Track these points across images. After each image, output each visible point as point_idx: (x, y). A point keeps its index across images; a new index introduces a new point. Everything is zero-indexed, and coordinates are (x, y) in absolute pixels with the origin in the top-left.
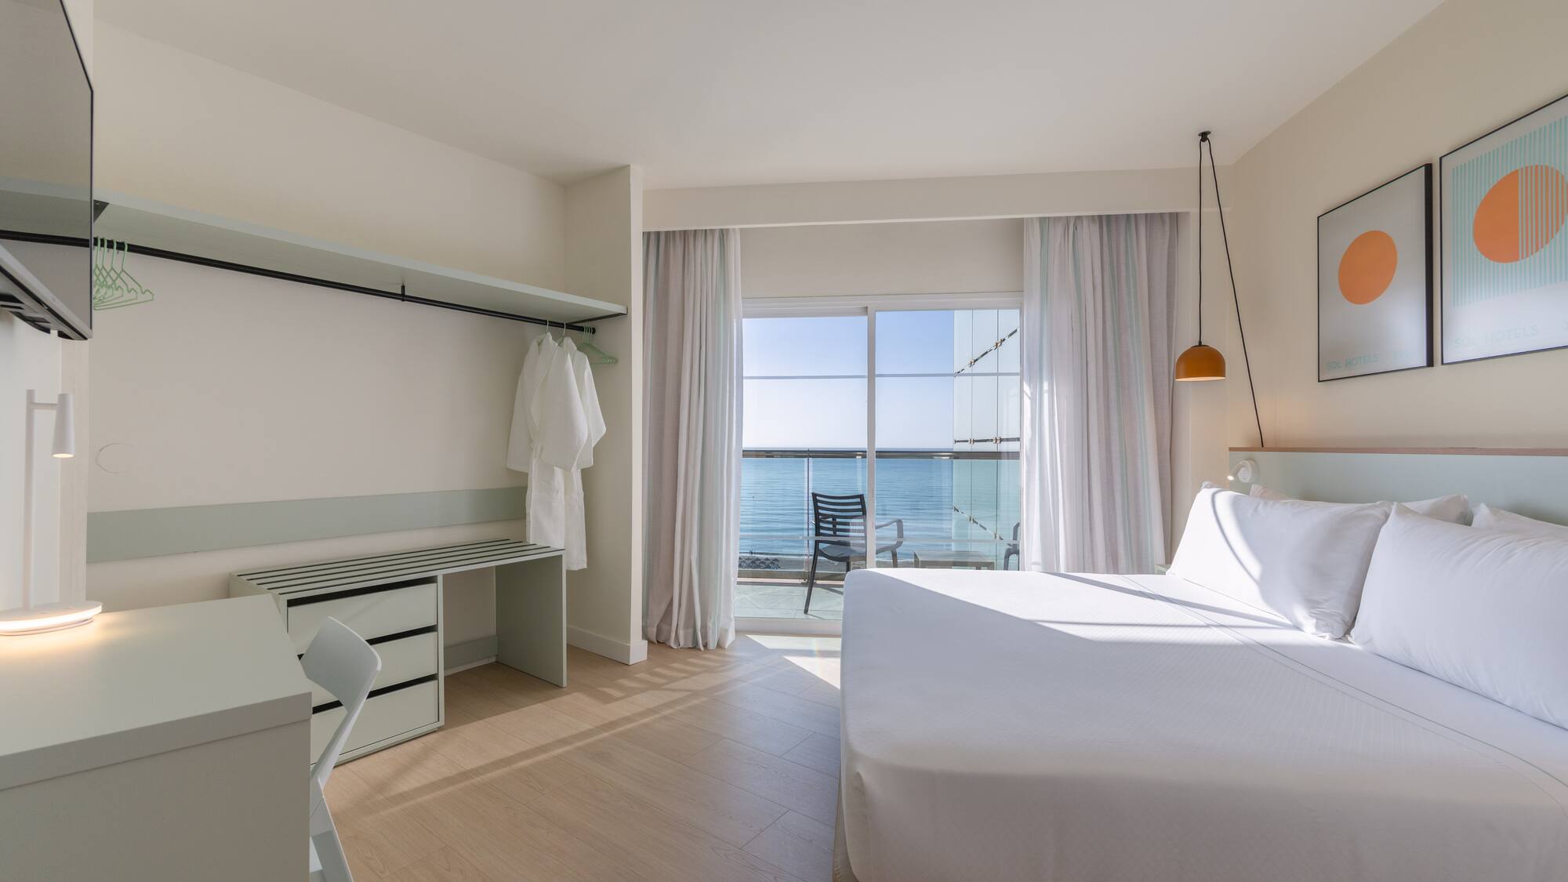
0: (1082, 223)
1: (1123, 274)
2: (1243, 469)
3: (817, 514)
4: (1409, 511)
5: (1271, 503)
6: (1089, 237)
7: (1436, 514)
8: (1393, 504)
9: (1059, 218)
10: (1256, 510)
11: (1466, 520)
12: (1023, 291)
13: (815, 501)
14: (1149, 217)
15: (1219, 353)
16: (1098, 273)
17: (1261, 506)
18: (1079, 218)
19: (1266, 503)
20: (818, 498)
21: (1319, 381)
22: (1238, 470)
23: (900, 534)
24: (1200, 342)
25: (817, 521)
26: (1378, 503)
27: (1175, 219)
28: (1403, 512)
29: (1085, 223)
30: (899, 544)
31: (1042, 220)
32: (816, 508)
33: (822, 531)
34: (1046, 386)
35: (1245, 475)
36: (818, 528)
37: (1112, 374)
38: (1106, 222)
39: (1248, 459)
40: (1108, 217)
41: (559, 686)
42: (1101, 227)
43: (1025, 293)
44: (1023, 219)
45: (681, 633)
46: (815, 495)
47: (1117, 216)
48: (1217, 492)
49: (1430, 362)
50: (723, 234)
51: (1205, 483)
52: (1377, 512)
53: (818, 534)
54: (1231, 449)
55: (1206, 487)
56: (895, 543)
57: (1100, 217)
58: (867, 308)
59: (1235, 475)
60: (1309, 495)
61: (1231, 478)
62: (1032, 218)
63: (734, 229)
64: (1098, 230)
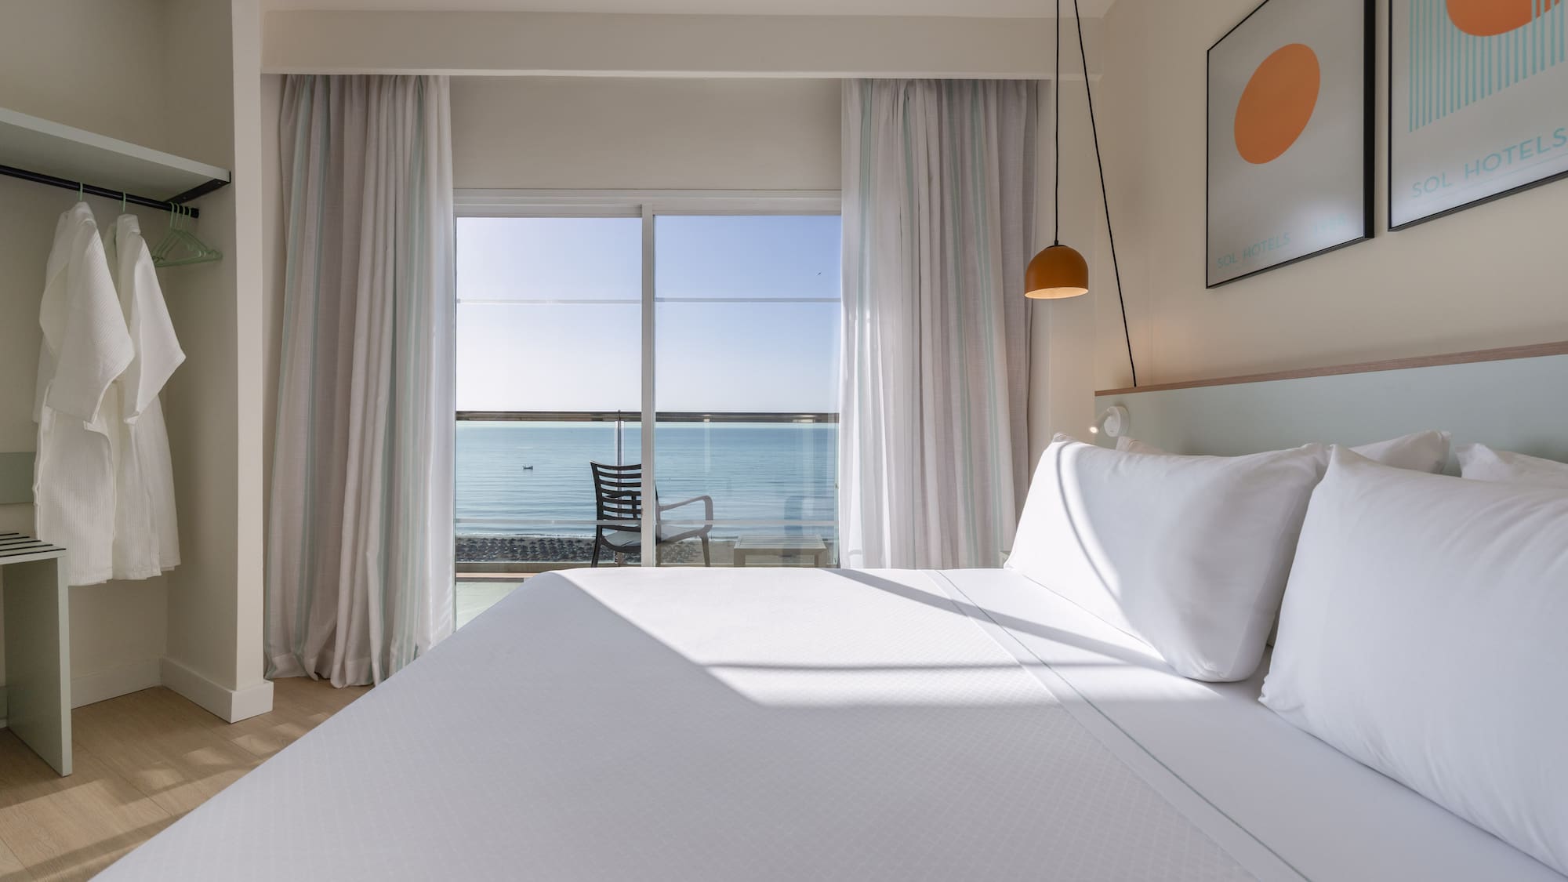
0: (915, 89)
1: (968, 163)
2: (1110, 418)
3: (599, 491)
4: (1359, 458)
5: (1138, 456)
6: (924, 109)
7: (1400, 461)
8: (1330, 449)
9: (884, 83)
10: (1115, 469)
11: (1448, 468)
12: (841, 190)
13: (596, 474)
14: (1000, 84)
15: (1080, 256)
16: (935, 160)
17: (1122, 462)
18: (911, 83)
19: (1130, 458)
20: (599, 469)
21: (1207, 287)
22: (1104, 420)
23: (709, 514)
24: (1056, 242)
25: (600, 500)
26: (1305, 446)
27: (1033, 89)
28: (1350, 461)
29: (919, 90)
30: (708, 528)
31: (865, 84)
32: (598, 482)
33: (606, 512)
34: (868, 315)
35: (1113, 426)
36: (600, 509)
37: (952, 295)
38: (946, 89)
39: (1119, 404)
40: (949, 82)
41: (56, 773)
42: (940, 100)
43: (843, 191)
44: (839, 80)
45: (350, 665)
46: (594, 466)
47: (960, 81)
48: (1066, 444)
49: (1370, 232)
50: (422, 82)
51: (1057, 435)
52: (1304, 464)
53: (600, 516)
54: (1098, 394)
55: (1057, 441)
56: (703, 526)
57: (938, 81)
58: (641, 207)
59: (1100, 426)
60: (1193, 448)
61: (1094, 430)
62: (850, 80)
63: (436, 77)
64: (936, 103)
